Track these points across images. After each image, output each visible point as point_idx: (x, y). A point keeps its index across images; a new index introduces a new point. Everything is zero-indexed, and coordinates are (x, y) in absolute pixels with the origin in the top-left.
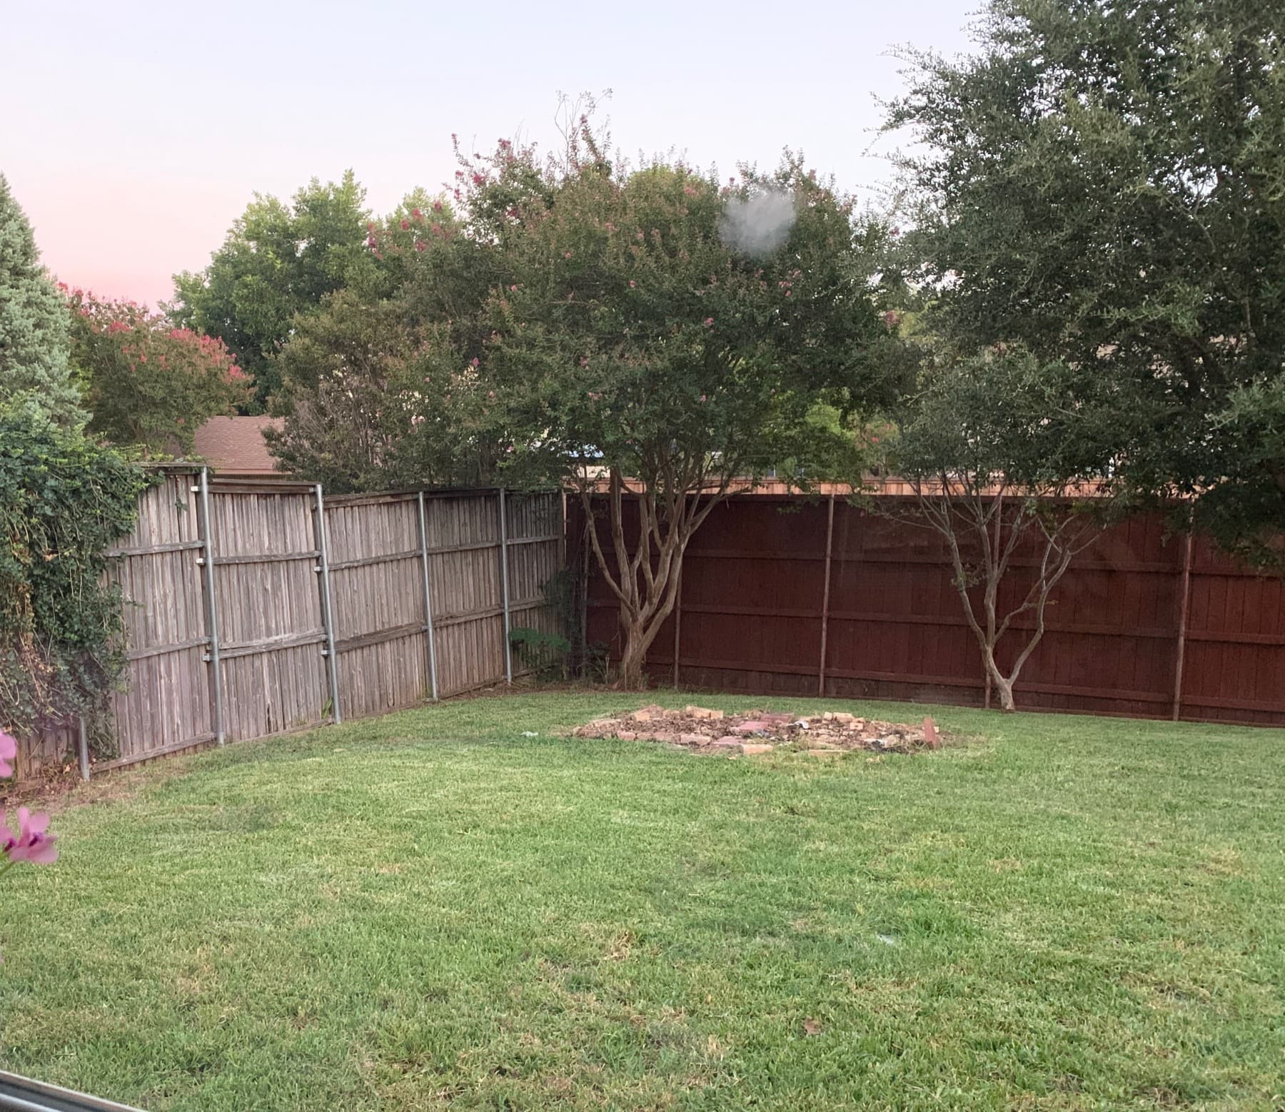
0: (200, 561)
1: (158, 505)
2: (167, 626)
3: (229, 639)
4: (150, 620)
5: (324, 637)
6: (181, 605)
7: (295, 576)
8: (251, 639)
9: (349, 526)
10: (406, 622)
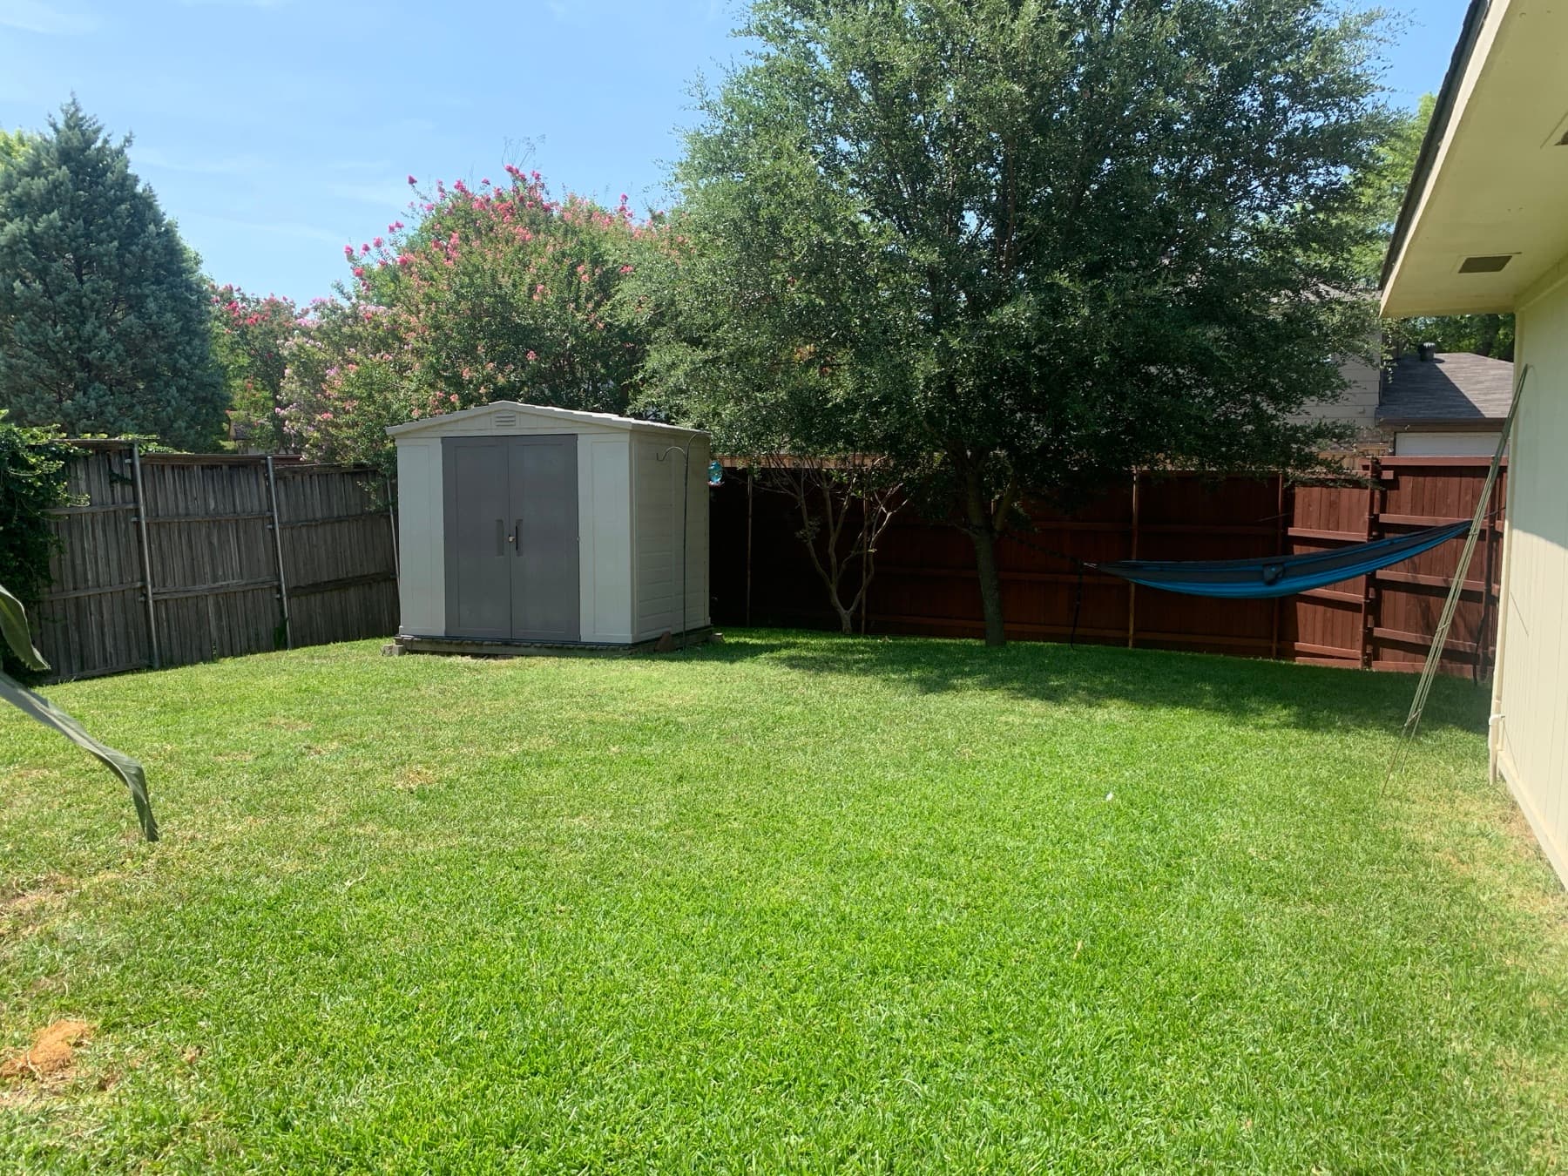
0: (135, 519)
1: (88, 474)
2: (97, 573)
3: (169, 583)
4: (79, 568)
5: (276, 583)
6: (113, 556)
7: (245, 532)
8: (194, 584)
9: (309, 491)
10: (373, 571)
